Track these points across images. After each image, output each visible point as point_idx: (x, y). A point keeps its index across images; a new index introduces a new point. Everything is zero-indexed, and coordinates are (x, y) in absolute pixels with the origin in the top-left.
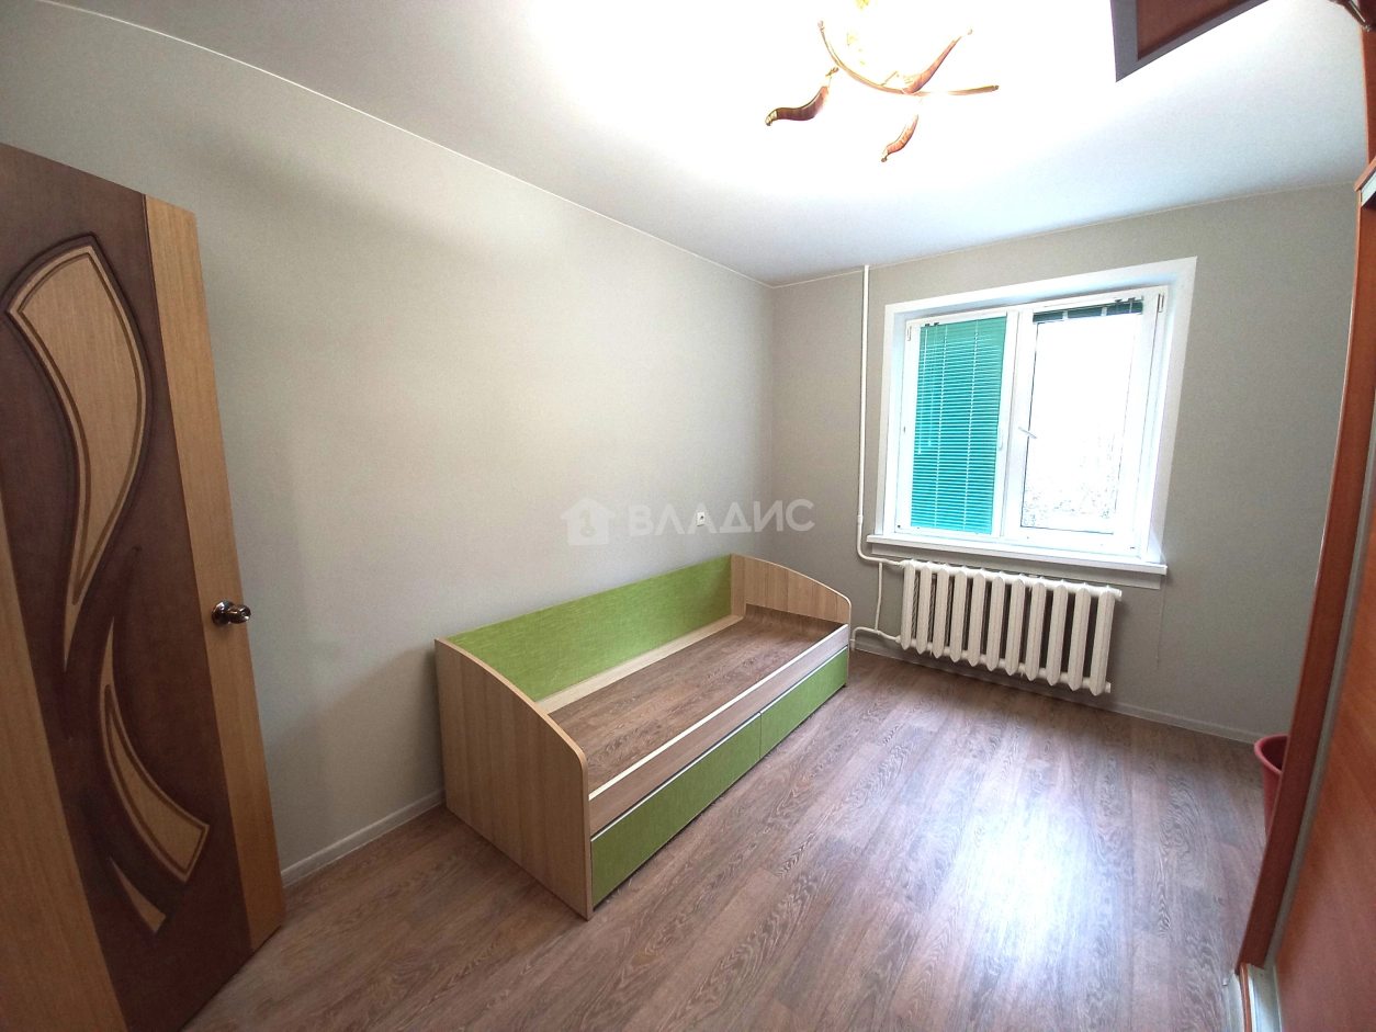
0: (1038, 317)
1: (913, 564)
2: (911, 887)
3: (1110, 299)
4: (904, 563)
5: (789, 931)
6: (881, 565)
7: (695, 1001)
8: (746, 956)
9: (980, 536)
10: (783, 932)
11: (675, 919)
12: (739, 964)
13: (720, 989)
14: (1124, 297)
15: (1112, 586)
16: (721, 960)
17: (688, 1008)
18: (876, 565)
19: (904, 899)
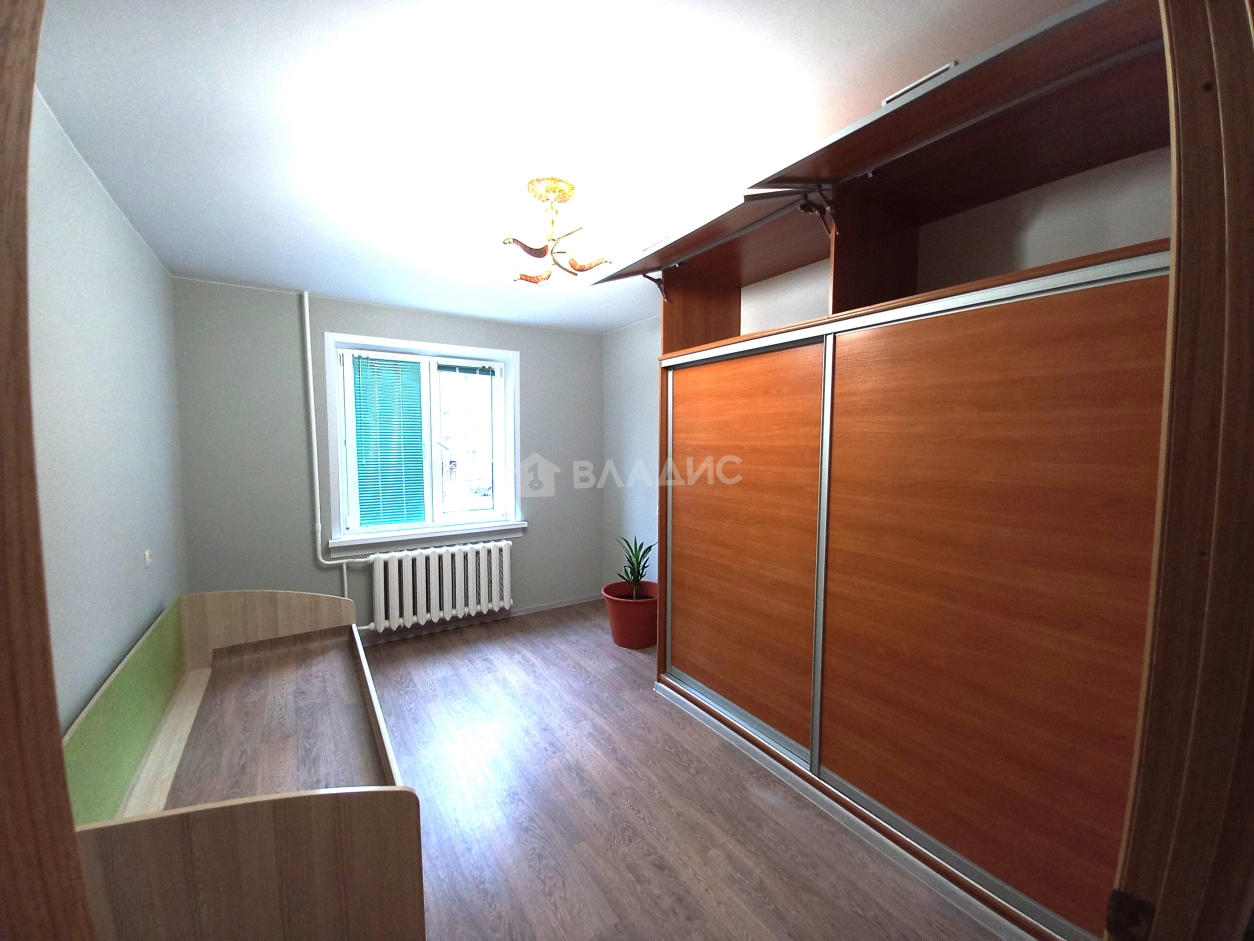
0: (441, 367)
1: (379, 557)
2: (548, 747)
3: (479, 364)
4: (372, 558)
5: (536, 819)
6: (345, 566)
7: (550, 894)
8: (537, 850)
9: (418, 524)
10: (534, 821)
11: (478, 887)
12: (540, 857)
13: (550, 875)
14: (487, 365)
15: (507, 539)
16: (530, 866)
17: (553, 900)
18: (340, 567)
19: (554, 755)
